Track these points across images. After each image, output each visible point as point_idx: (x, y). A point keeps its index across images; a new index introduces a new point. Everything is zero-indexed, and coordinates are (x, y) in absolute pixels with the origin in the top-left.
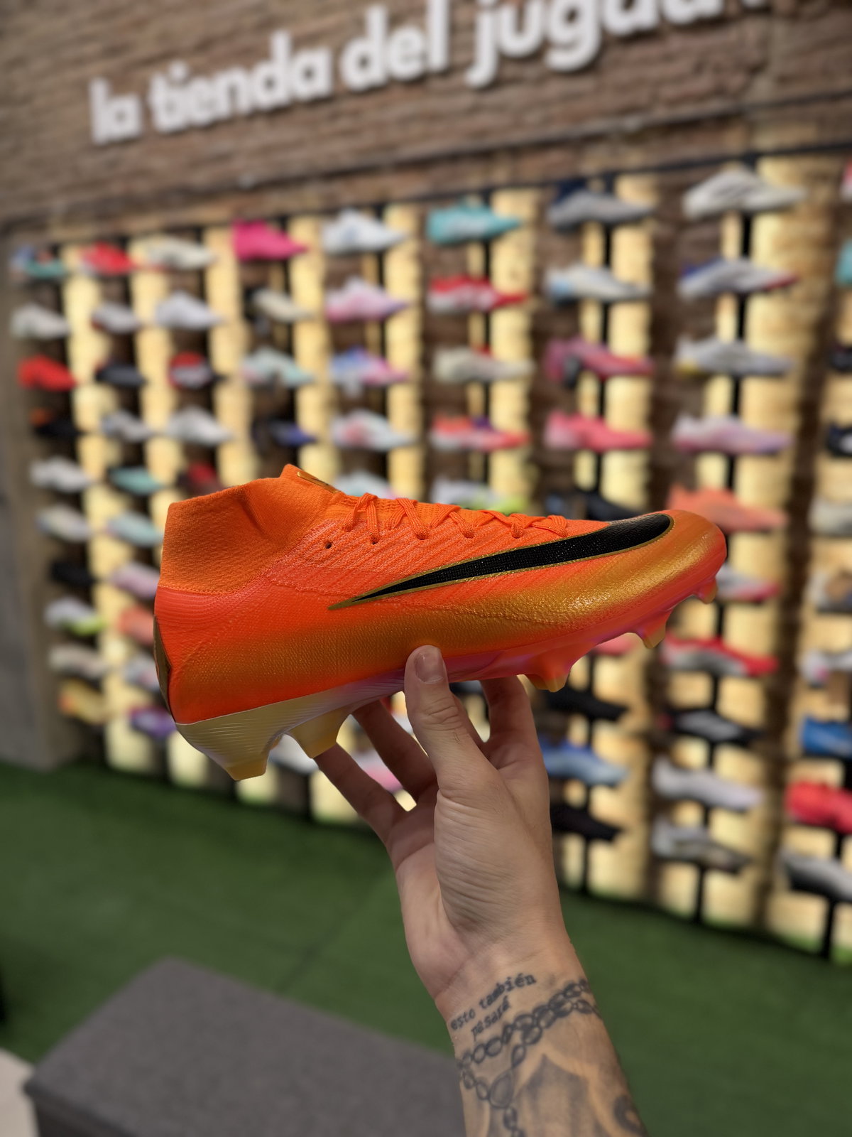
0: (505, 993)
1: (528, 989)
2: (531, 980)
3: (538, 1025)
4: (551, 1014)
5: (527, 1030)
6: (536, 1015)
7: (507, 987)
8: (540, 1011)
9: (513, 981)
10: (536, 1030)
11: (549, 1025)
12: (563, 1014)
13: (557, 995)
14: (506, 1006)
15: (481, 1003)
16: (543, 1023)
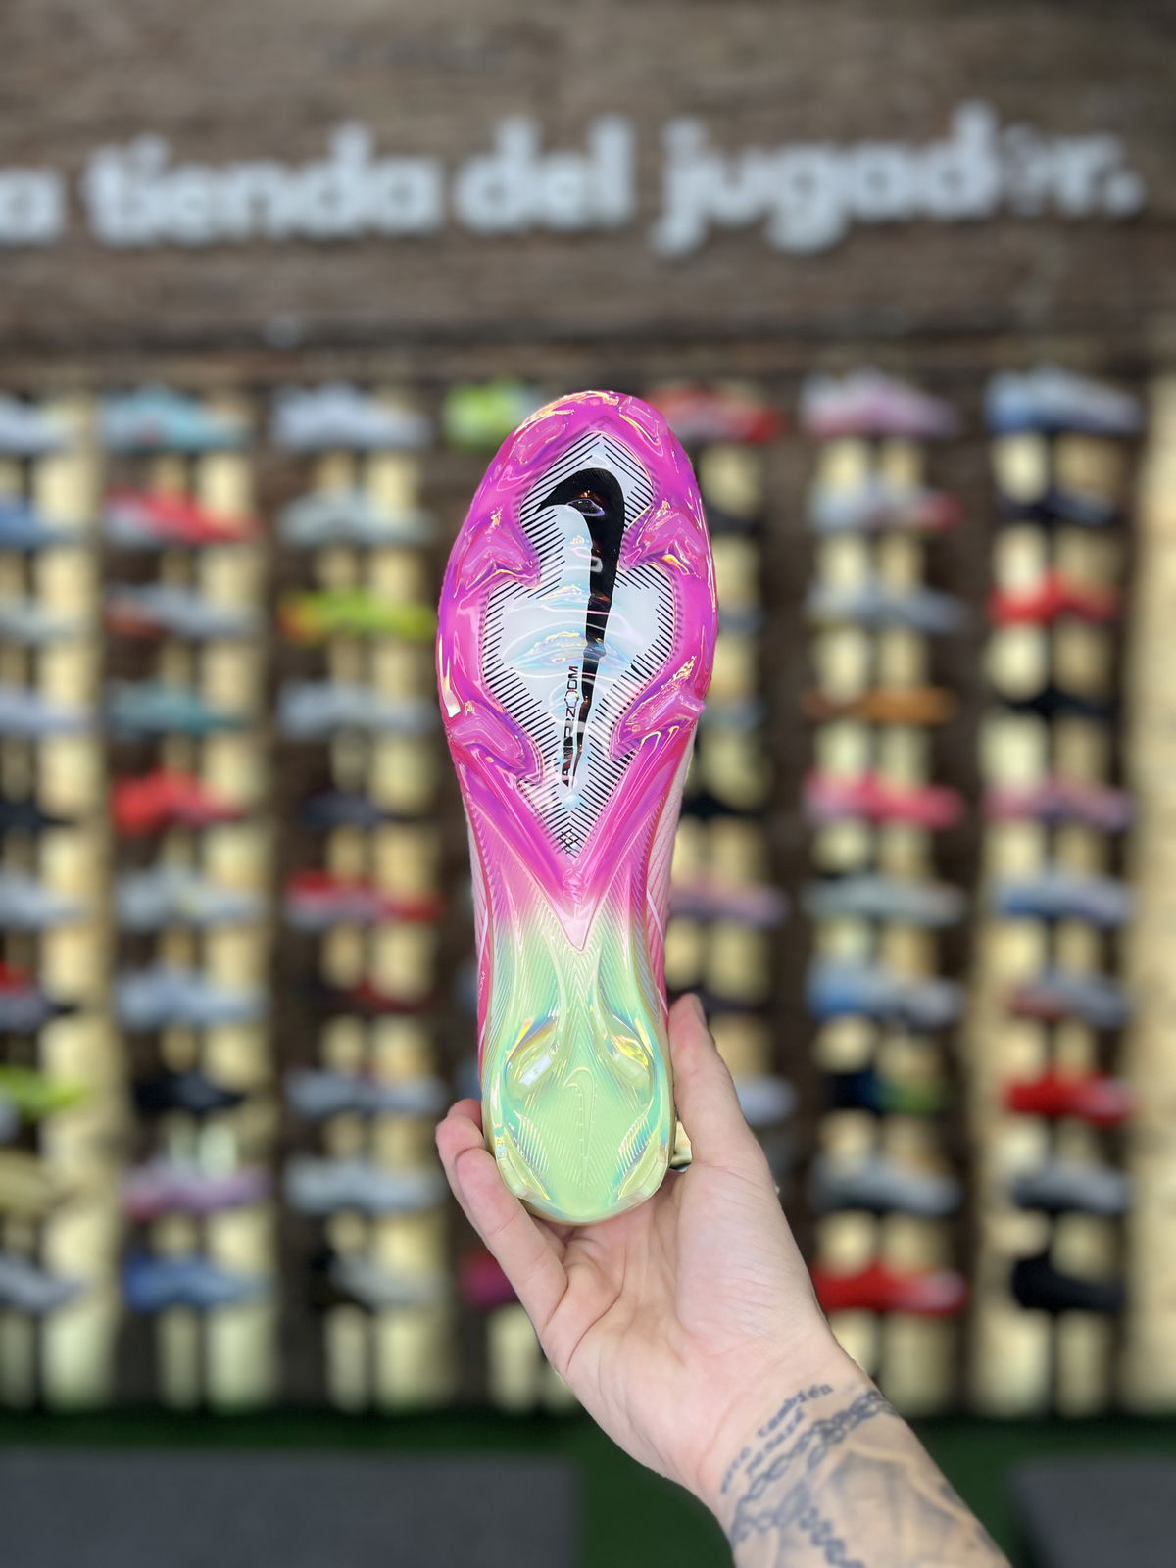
0: (798, 1405)
1: (823, 1399)
2: (826, 1389)
3: (839, 1427)
4: (854, 1418)
5: (827, 1433)
6: (837, 1420)
7: (799, 1399)
8: (842, 1417)
9: (806, 1393)
10: (838, 1433)
11: (854, 1426)
12: (870, 1415)
13: (860, 1399)
14: (799, 1417)
15: (761, 1433)
16: (846, 1426)
